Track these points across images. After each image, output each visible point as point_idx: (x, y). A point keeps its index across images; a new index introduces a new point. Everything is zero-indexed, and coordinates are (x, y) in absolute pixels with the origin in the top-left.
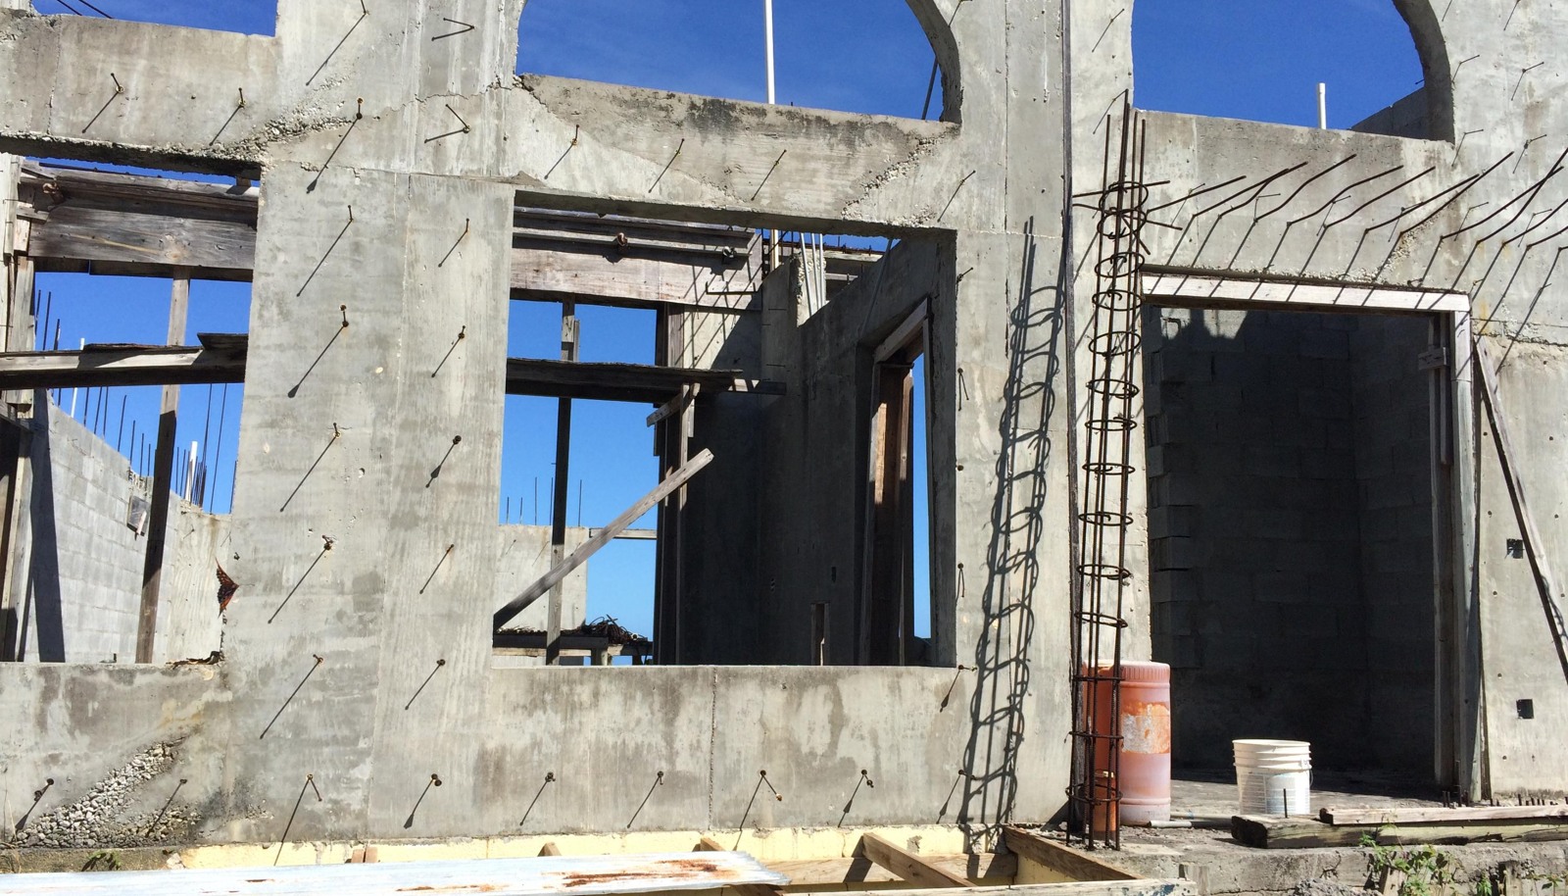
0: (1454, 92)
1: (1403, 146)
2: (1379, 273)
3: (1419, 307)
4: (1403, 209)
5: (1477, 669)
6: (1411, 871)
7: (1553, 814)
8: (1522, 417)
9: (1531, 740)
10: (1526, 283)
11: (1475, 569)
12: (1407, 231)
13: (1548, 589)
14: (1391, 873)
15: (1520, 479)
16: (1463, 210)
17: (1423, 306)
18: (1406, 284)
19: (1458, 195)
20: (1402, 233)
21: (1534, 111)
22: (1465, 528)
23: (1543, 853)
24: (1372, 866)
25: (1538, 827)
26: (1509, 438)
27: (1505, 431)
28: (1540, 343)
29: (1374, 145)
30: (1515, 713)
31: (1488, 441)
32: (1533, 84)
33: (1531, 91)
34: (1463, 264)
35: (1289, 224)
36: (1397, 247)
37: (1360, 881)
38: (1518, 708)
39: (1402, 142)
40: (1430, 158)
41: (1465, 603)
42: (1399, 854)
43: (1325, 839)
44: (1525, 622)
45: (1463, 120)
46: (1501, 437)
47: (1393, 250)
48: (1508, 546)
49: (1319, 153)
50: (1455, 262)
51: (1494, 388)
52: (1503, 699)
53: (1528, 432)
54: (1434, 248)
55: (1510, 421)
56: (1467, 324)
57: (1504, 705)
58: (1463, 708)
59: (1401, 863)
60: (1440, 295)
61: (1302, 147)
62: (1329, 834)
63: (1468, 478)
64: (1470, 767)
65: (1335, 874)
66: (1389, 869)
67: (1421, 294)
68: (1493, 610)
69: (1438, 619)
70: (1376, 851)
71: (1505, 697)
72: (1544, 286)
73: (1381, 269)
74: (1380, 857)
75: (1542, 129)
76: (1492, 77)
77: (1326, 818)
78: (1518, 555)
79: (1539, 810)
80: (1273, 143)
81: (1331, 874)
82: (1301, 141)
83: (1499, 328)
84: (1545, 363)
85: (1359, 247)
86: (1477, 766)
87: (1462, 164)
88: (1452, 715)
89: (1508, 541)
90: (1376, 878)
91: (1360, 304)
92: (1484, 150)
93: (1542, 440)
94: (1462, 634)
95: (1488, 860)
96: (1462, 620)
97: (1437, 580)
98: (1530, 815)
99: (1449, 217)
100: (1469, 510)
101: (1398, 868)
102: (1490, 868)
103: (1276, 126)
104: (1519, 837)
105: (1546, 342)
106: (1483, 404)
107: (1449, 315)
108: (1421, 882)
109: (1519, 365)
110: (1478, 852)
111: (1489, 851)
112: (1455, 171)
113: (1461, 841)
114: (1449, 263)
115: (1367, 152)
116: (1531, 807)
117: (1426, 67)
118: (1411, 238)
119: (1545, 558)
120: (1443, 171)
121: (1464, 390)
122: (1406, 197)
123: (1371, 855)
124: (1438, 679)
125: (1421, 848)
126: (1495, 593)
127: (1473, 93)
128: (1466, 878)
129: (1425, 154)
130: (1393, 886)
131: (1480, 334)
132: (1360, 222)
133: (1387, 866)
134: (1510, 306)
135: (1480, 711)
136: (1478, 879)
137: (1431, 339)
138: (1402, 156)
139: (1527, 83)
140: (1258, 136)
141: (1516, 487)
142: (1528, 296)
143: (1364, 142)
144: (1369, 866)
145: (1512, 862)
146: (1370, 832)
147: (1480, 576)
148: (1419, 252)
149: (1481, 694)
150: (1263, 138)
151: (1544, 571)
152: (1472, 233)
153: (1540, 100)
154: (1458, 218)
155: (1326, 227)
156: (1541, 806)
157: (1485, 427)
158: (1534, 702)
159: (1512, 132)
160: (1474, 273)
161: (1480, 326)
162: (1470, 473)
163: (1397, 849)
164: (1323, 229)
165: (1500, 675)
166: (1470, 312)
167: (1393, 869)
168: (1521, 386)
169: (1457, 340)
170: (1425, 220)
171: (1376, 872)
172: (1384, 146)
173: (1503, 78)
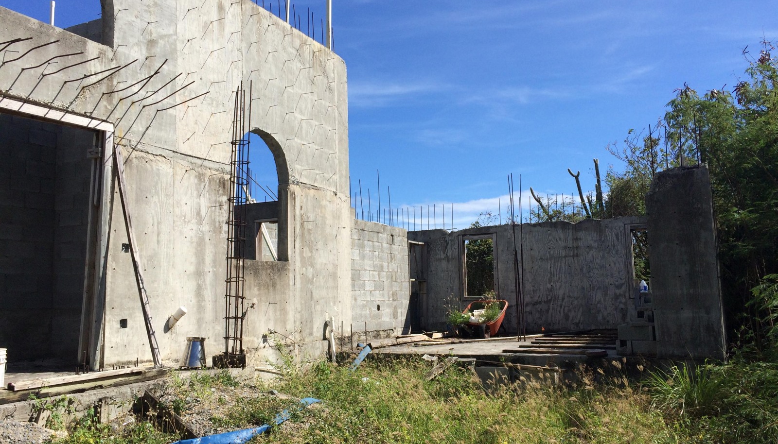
0: (115, 23)
1: (88, 43)
2: (70, 105)
3: (89, 126)
4: (85, 75)
5: (103, 306)
6: (54, 409)
7: (127, 372)
8: (134, 186)
9: (125, 338)
10: (141, 124)
11: (106, 257)
12: (86, 87)
13: (138, 267)
14: (43, 412)
15: (130, 215)
16: (115, 83)
17: (91, 126)
18: (83, 113)
19: (113, 73)
20: (83, 87)
21: (151, 43)
22: (102, 238)
23: (121, 391)
24: (33, 410)
25: (120, 379)
26: (127, 195)
27: (125, 192)
28: (145, 152)
29: (73, 40)
30: (119, 326)
31: (117, 196)
32: (152, 31)
33: (151, 34)
34: (113, 109)
35: (23, 70)
36: (80, 94)
37: (26, 418)
38: (120, 323)
39: (87, 41)
40: (101, 53)
41: (99, 274)
42: (49, 401)
43: (9, 399)
44: (127, 283)
45: (118, 38)
46: (123, 195)
47: (78, 95)
48: (123, 247)
49: (43, 36)
50: (109, 107)
51: (122, 171)
52: (114, 320)
53: (136, 194)
54: (99, 98)
55: (129, 187)
56: (112, 138)
57: (114, 323)
58: (94, 324)
59: (49, 406)
60: (100, 122)
61: (33, 30)
62: (12, 396)
63: (106, 213)
64: (95, 353)
65: (12, 417)
66: (42, 410)
67: (90, 120)
68: (113, 277)
69: (86, 282)
70: (36, 402)
71: (115, 319)
72: (149, 126)
73: (71, 103)
74: (38, 404)
75: (154, 53)
76: (134, 21)
77: (11, 388)
78: (126, 251)
79: (122, 371)
80: (18, 23)
81: (10, 417)
82: (33, 27)
83: (127, 143)
84: (147, 162)
85: (61, 90)
86: (98, 353)
87: (116, 60)
88: (89, 329)
89: (123, 244)
90: (35, 416)
91: (59, 119)
92: (127, 56)
93: (143, 197)
94: (97, 288)
95: (94, 398)
96: (97, 282)
97: (87, 261)
98: (117, 374)
99: (108, 84)
100: (105, 228)
101: (48, 409)
102: (95, 402)
103: (19, 14)
104: (111, 385)
105: (148, 152)
106: (116, 178)
107: (103, 133)
108: (58, 414)
109: (135, 162)
110: (89, 395)
111: (95, 394)
112: (113, 63)
113: (82, 391)
114: (106, 107)
115: (69, 41)
116: (118, 370)
117: (103, 8)
118: (88, 91)
119: (138, 253)
120: (106, 61)
121: (108, 170)
122: (87, 70)
123: (33, 404)
124: (83, 311)
125: (60, 397)
126: (114, 269)
127: (124, 27)
128: (83, 409)
129: (99, 50)
130: (43, 418)
131: (118, 144)
132: (62, 77)
133: (41, 409)
134: (134, 133)
135: (102, 326)
136: (88, 408)
137: (94, 144)
138: (87, 48)
139: (150, 29)
140: (9, 17)
141: (128, 219)
142: (142, 130)
143: (68, 36)
144: (32, 410)
145: (105, 398)
146: (35, 392)
147: (108, 261)
148: (91, 99)
149: (103, 318)
150: (12, 19)
151: (137, 258)
152: (118, 94)
153: (155, 39)
154: (112, 86)
155: (44, 76)
156: (123, 369)
157: (117, 189)
158: (128, 320)
159: (141, 51)
160: (117, 114)
161: (118, 140)
162: (107, 210)
163: (48, 399)
164: (42, 76)
165: (113, 308)
166: (114, 133)
167: (44, 409)
168: (135, 171)
169: (106, 145)
170: (95, 83)
171: (35, 412)
172: (78, 41)
173: (139, 24)
